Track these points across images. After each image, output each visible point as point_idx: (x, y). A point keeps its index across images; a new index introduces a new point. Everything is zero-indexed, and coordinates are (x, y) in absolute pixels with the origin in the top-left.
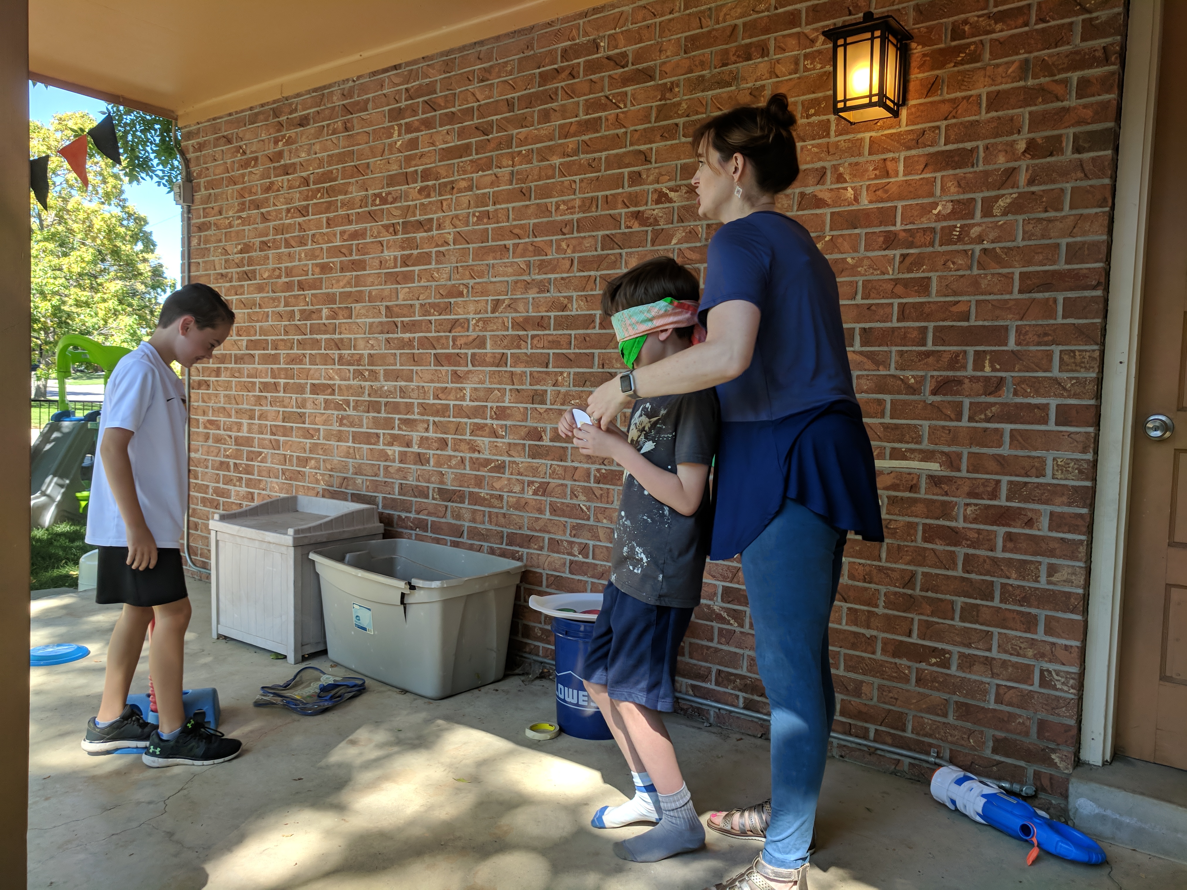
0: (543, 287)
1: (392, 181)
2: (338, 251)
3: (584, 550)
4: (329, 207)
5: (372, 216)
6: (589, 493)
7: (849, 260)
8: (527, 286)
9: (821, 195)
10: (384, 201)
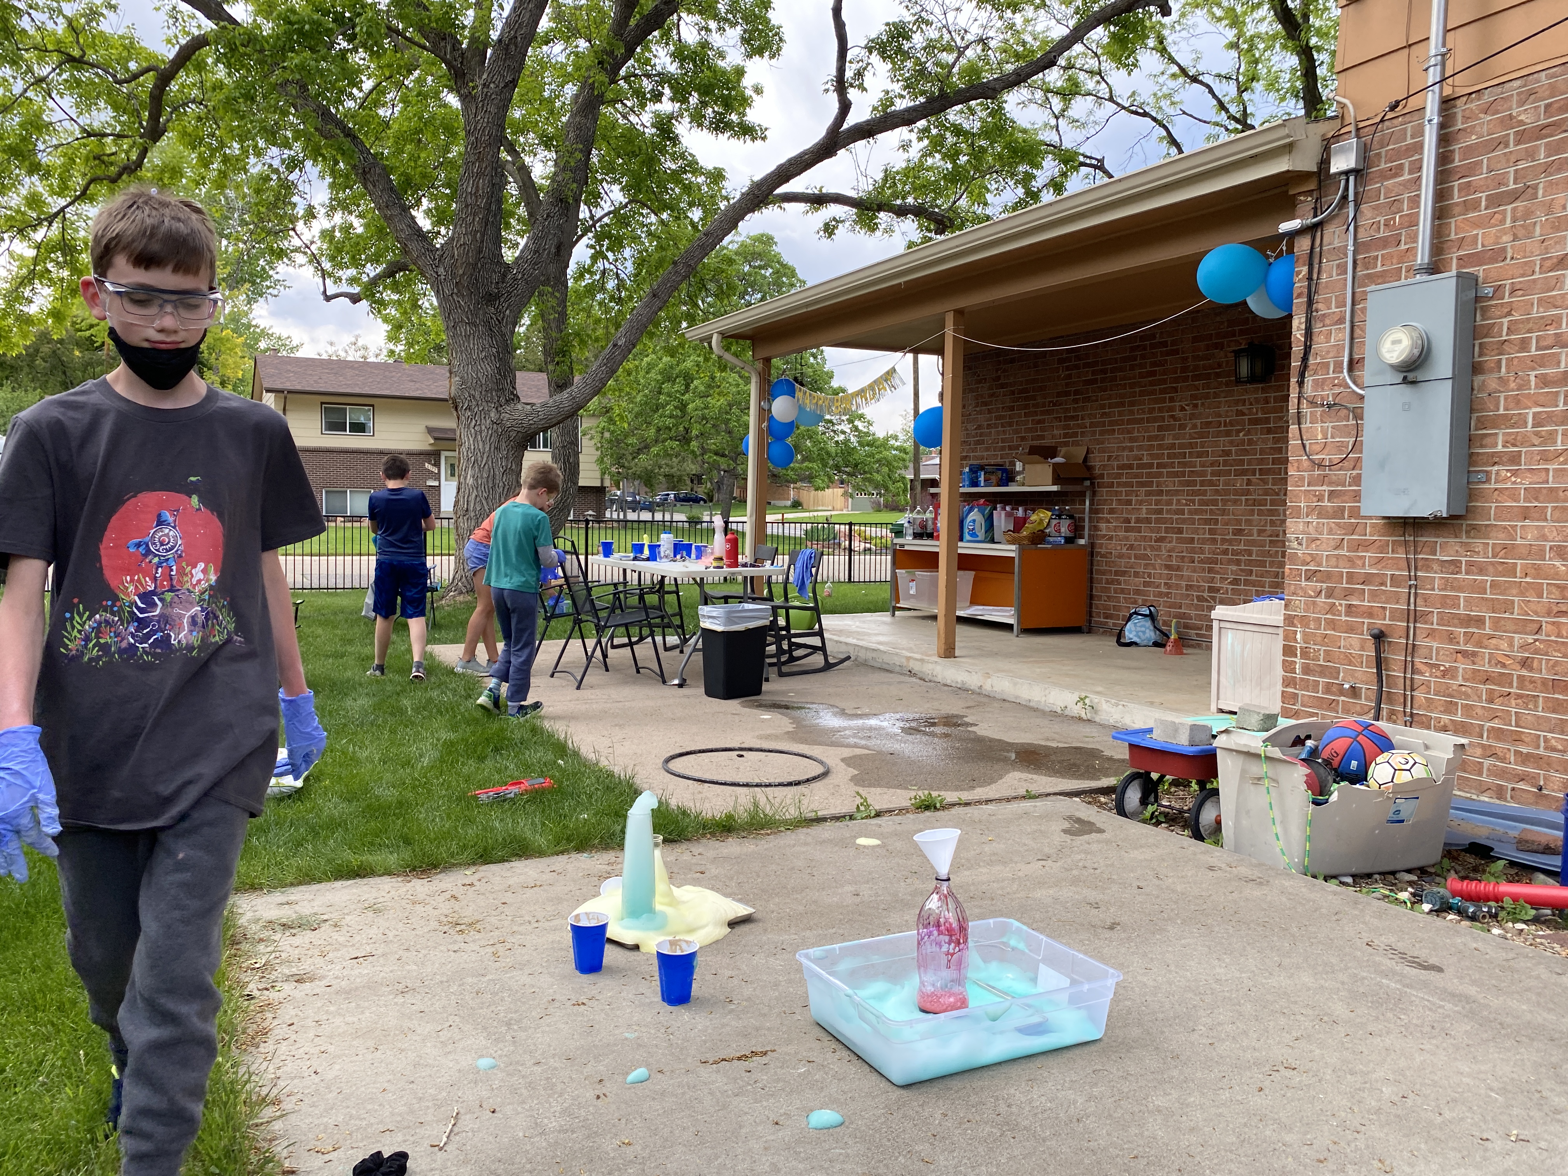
0: (1131, 449)
1: (1059, 395)
2: (1030, 430)
3: (1149, 576)
4: (1026, 407)
5: (1048, 412)
6: (1152, 547)
8: (1124, 449)
10: (1054, 405)
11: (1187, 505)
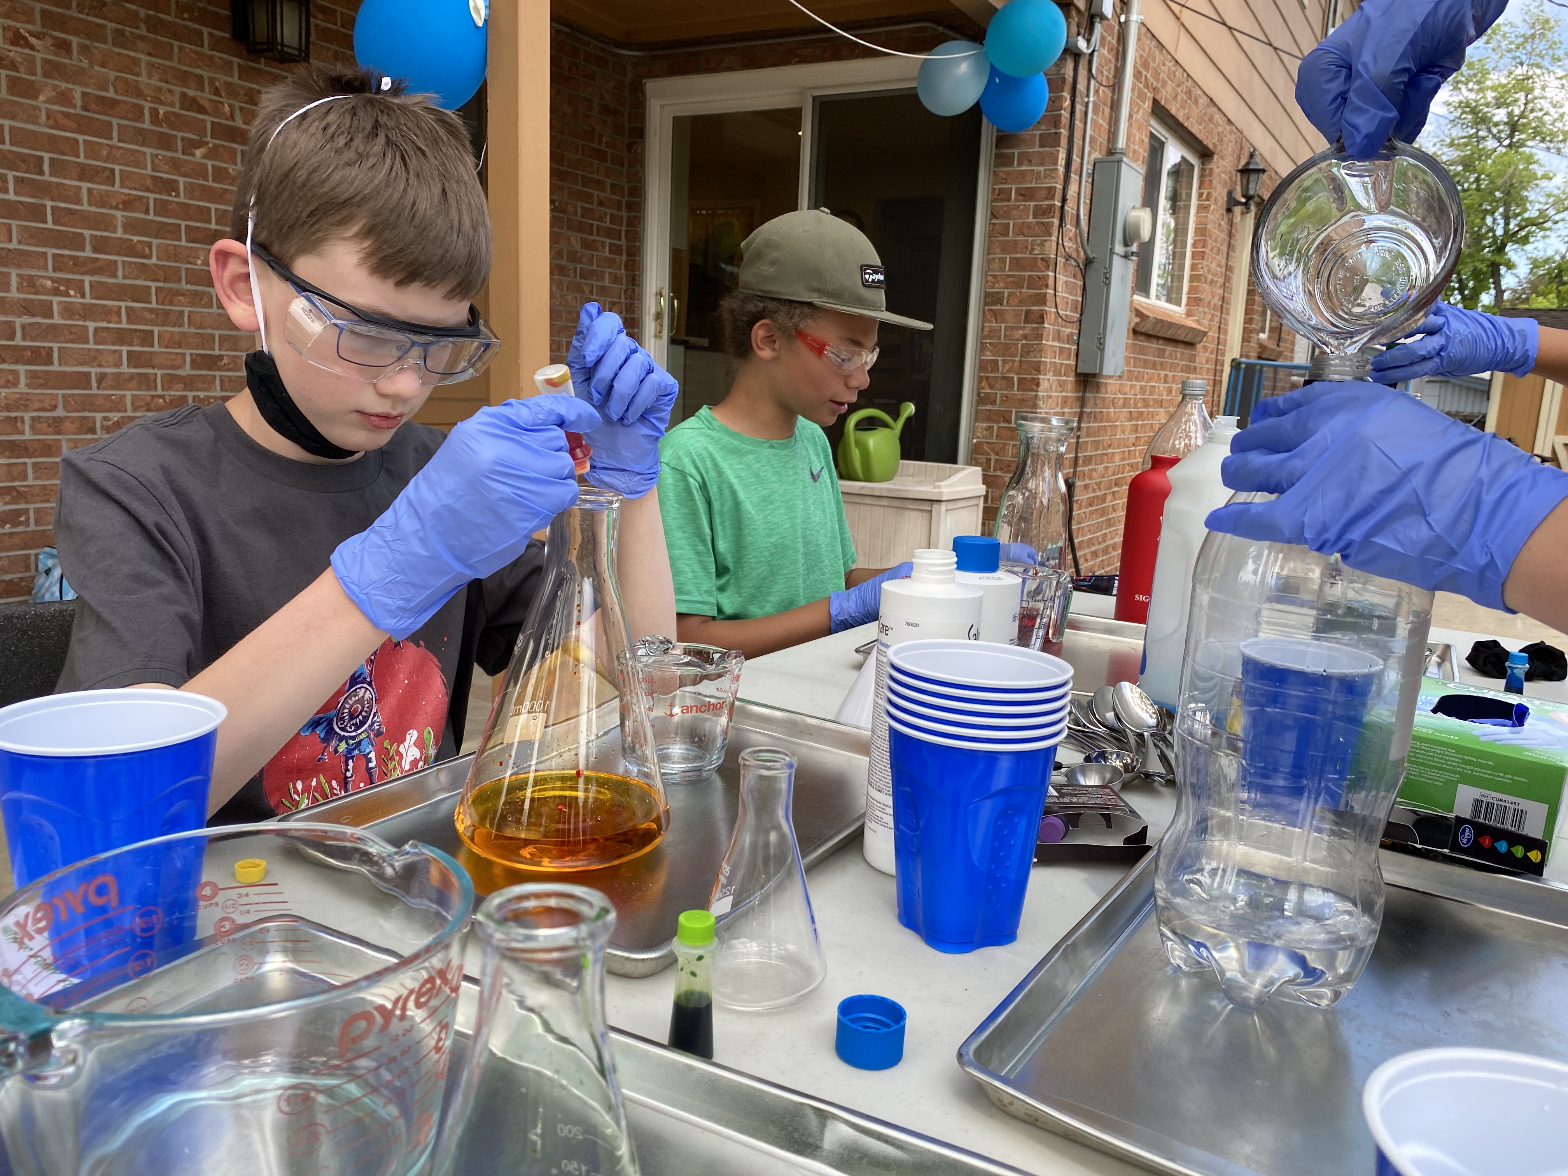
7: (231, 171)
9: (201, 102)
11: (56, 292)
